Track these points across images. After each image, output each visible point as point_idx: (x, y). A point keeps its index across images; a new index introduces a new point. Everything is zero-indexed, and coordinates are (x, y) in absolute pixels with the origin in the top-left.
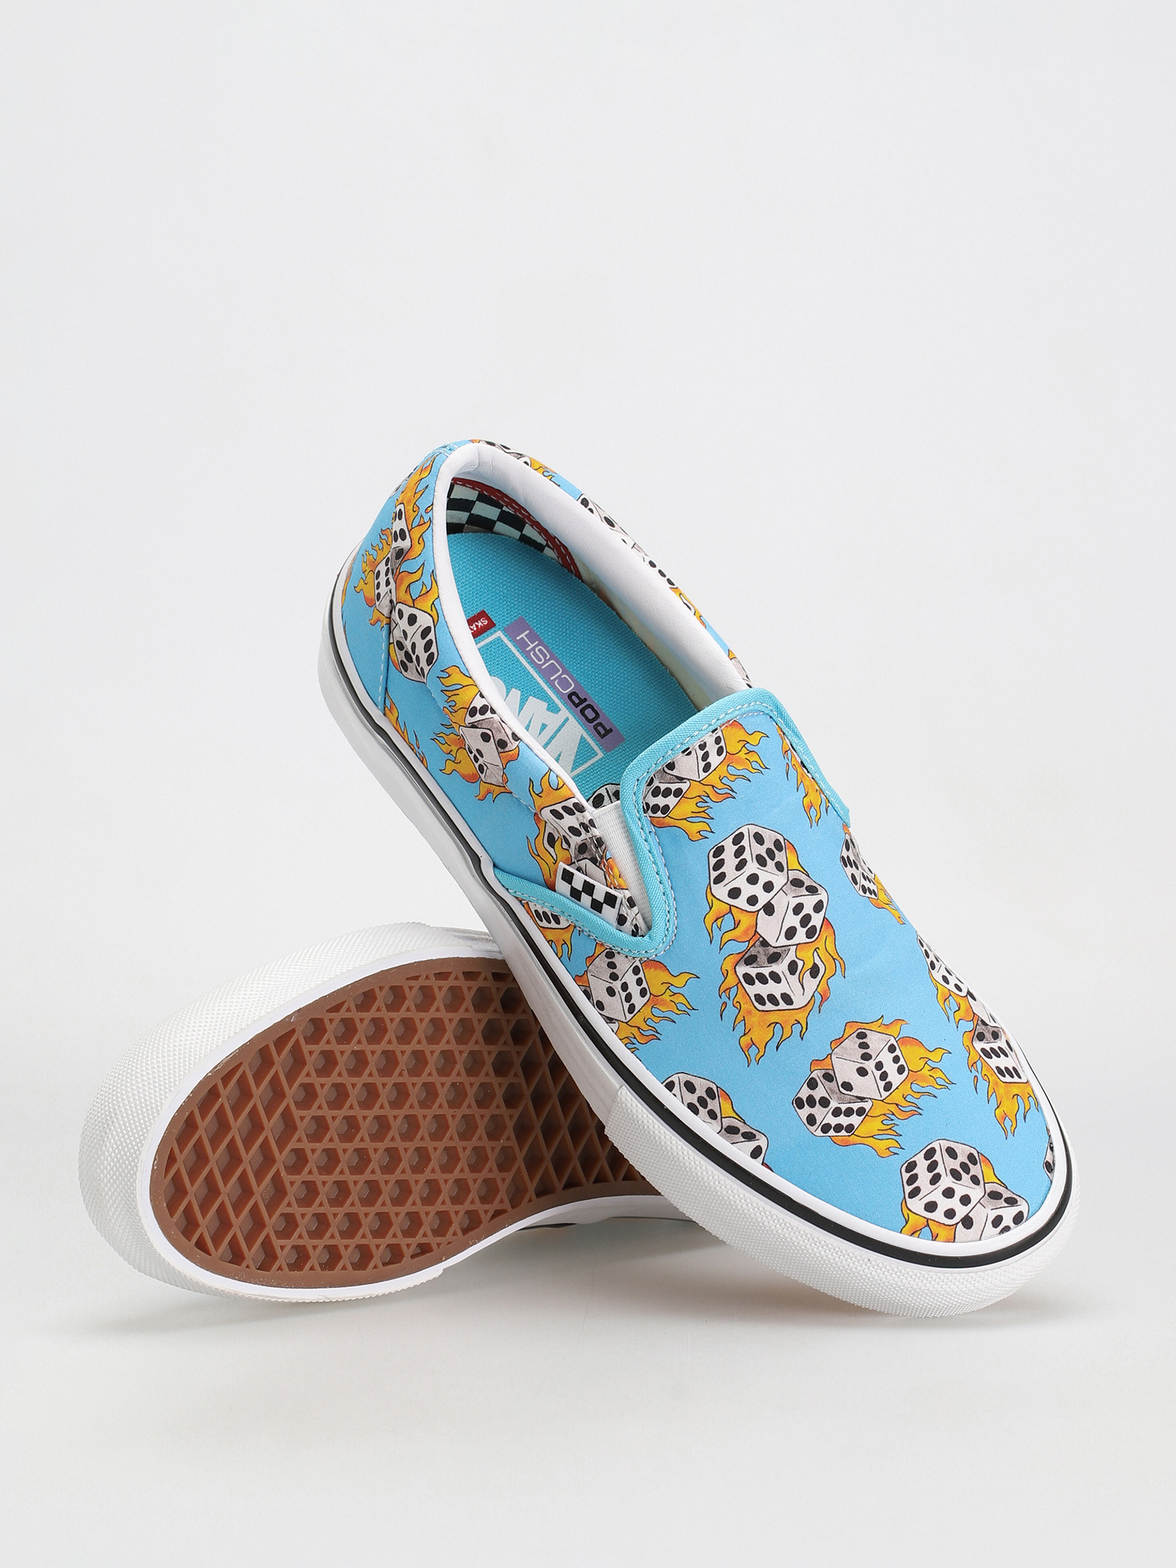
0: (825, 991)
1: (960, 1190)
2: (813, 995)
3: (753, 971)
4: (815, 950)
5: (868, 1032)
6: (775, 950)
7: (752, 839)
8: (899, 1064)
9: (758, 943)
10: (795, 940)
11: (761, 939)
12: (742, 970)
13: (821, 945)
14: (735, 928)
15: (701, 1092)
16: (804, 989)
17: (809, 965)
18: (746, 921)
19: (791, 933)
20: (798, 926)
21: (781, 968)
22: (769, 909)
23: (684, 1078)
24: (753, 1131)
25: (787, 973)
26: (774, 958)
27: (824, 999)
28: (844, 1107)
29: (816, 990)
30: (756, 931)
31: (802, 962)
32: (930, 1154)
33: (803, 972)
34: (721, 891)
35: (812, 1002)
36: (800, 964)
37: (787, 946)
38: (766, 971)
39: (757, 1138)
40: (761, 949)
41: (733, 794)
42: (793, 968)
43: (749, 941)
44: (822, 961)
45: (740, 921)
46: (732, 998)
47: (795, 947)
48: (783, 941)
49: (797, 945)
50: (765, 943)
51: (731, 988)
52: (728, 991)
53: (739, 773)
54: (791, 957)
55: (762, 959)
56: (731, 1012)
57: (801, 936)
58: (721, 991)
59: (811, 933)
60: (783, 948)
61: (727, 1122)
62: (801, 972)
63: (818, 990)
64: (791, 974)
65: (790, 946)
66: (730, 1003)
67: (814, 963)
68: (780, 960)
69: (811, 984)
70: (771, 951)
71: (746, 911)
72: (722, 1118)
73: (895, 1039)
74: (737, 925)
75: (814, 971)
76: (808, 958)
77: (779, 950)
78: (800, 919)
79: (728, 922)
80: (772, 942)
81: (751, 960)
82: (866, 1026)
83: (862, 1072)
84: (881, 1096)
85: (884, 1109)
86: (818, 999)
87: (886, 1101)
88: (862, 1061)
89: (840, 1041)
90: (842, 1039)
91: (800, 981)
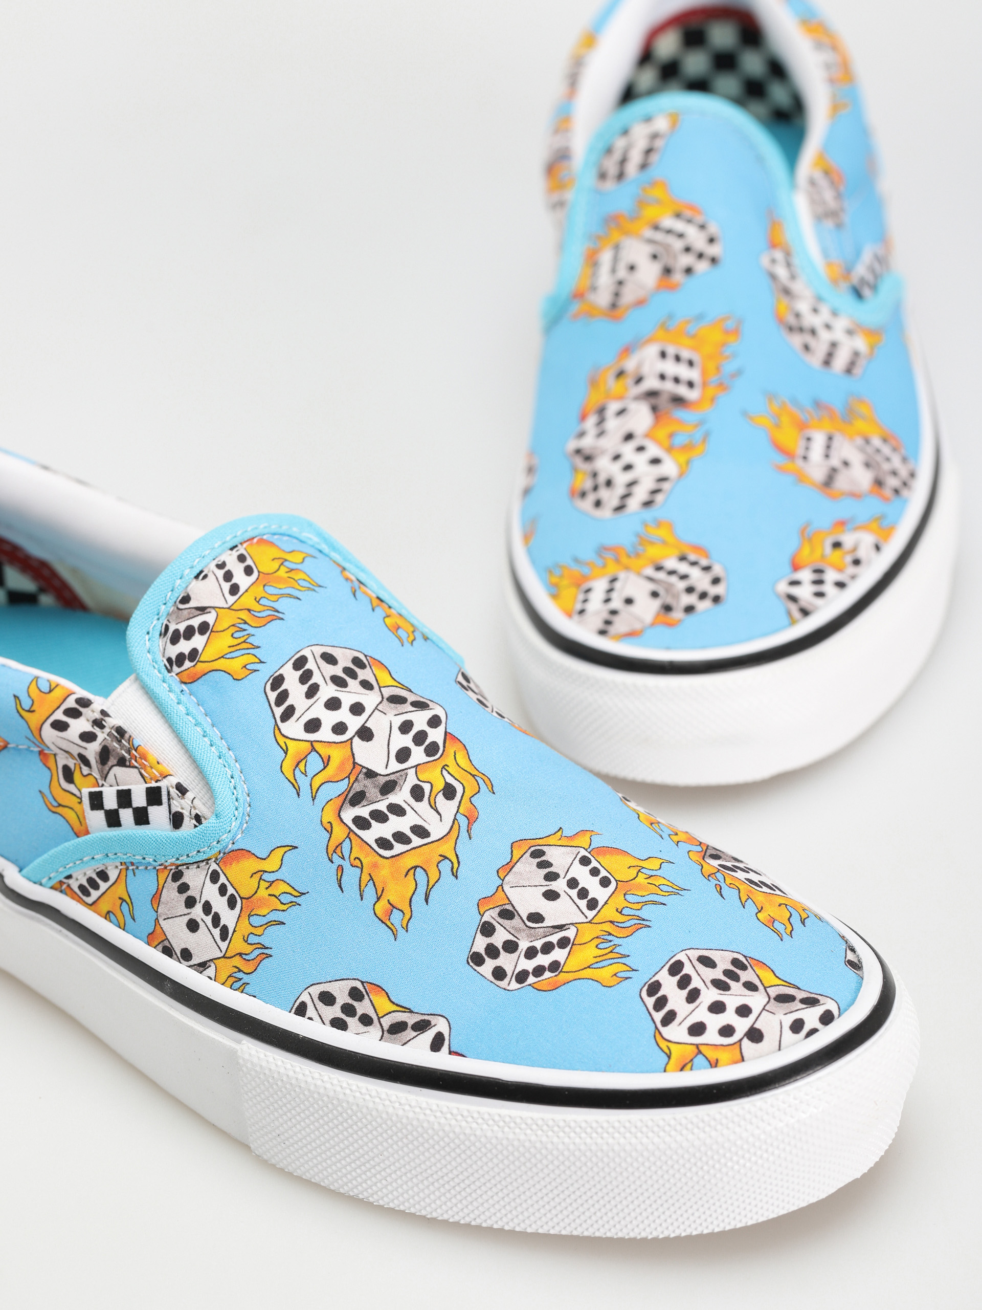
0: (471, 812)
1: (732, 1001)
2: (455, 819)
3: (364, 811)
4: (443, 767)
5: (544, 849)
6: (387, 778)
7: (319, 660)
8: (600, 876)
9: (361, 776)
10: (412, 761)
11: (364, 770)
12: (349, 814)
13: (450, 760)
14: (325, 768)
15: (343, 998)
16: (440, 815)
17: (440, 785)
18: (337, 756)
19: (403, 755)
20: (411, 745)
21: (401, 796)
22: (365, 734)
23: (316, 991)
24: (426, 1018)
25: (412, 801)
26: (389, 787)
27: (471, 820)
28: (538, 944)
29: (457, 812)
30: (355, 763)
31: (429, 785)
32: (676, 968)
33: (433, 796)
34: (294, 728)
35: (456, 827)
36: (426, 787)
37: (403, 770)
38: (382, 806)
39: (433, 1024)
40: (368, 782)
41: (279, 615)
42: (417, 793)
43: (348, 777)
44: (456, 779)
45: (329, 757)
46: (346, 856)
47: (414, 769)
48: (395, 766)
49: (416, 766)
50: (371, 774)
51: (341, 843)
52: (339, 849)
53: (282, 593)
54: (411, 781)
55: (372, 792)
56: (351, 876)
57: (418, 755)
58: (330, 852)
59: (432, 750)
60: (397, 774)
61: (387, 1022)
62: (430, 796)
63: (460, 811)
64: (417, 800)
65: (406, 769)
66: (346, 864)
67: (446, 783)
68: (397, 788)
69: (448, 808)
70: (382, 780)
71: (335, 743)
72: (379, 1019)
73: (586, 850)
74: (326, 762)
75: (449, 792)
76: (435, 779)
77: (392, 777)
78: (412, 738)
79: (314, 763)
80: (379, 769)
81: (357, 799)
82: (540, 842)
83: (551, 895)
84: (586, 917)
85: (596, 930)
86: (463, 822)
87: (595, 921)
88: (548, 883)
89: (509, 867)
90: (511, 864)
91: (431, 806)
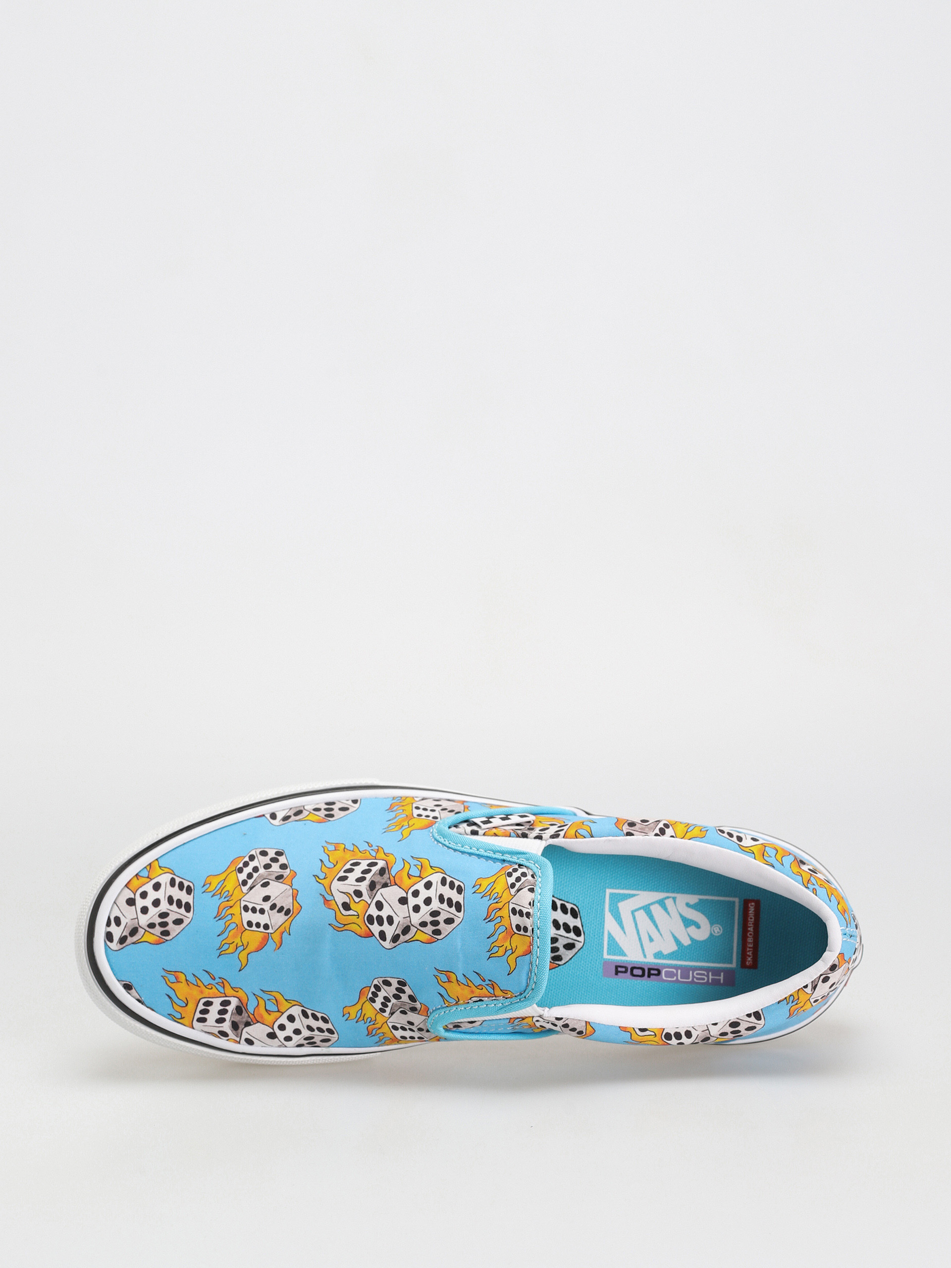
0: (329, 905)
1: (153, 911)
2: (333, 895)
3: (375, 869)
4: (359, 915)
5: (288, 917)
7: (452, 916)
8: (254, 925)
9: (389, 882)
10: (373, 905)
11: (389, 885)
12: (381, 864)
13: (359, 921)
14: (408, 873)
15: (336, 812)
16: (341, 892)
17: (352, 906)
18: (407, 882)
19: (379, 906)
20: (381, 914)
21: (364, 886)
22: (403, 901)
24: (286, 822)
25: (358, 888)
26: (372, 886)
27: (326, 901)
28: (255, 875)
29: (334, 900)
30: (396, 885)
31: (357, 901)
32: (188, 907)
33: (351, 898)
34: (436, 878)
35: (330, 893)
36: (357, 899)
37: (373, 898)
38: (369, 876)
39: (281, 821)
40: (384, 881)
41: (487, 921)
42: (358, 893)
43: (394, 877)
44: (349, 915)
45: (410, 879)
46: (372, 850)
47: (369, 903)
48: (378, 897)
49: (369, 905)
50: (385, 886)
51: (377, 852)
52: (376, 850)
53: (498, 933)
54: (365, 896)
55: (378, 879)
56: (364, 847)
57: (373, 911)
58: (380, 848)
59: (370, 919)
60: (374, 895)
61: (306, 813)
64: (356, 890)
65: (372, 901)
66: (369, 848)
67: (351, 909)
68: (368, 889)
69: (340, 899)
70: (378, 887)
71: (413, 886)
72: (310, 812)
73: (271, 933)
74: (409, 876)
75: (346, 906)
76: (357, 907)
77: (375, 891)
78: (384, 917)
79: (415, 872)
80: (384, 891)
81: (382, 872)
83: (266, 899)
84: (244, 901)
85: (235, 898)
86: (329, 898)
87: (239, 902)
88: (272, 903)
89: (294, 897)
90: (294, 898)
91: (347, 893)
